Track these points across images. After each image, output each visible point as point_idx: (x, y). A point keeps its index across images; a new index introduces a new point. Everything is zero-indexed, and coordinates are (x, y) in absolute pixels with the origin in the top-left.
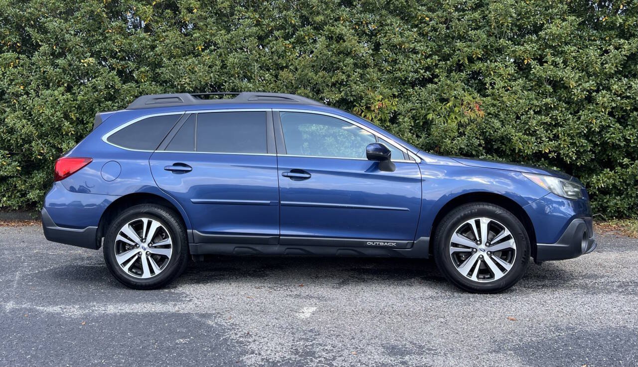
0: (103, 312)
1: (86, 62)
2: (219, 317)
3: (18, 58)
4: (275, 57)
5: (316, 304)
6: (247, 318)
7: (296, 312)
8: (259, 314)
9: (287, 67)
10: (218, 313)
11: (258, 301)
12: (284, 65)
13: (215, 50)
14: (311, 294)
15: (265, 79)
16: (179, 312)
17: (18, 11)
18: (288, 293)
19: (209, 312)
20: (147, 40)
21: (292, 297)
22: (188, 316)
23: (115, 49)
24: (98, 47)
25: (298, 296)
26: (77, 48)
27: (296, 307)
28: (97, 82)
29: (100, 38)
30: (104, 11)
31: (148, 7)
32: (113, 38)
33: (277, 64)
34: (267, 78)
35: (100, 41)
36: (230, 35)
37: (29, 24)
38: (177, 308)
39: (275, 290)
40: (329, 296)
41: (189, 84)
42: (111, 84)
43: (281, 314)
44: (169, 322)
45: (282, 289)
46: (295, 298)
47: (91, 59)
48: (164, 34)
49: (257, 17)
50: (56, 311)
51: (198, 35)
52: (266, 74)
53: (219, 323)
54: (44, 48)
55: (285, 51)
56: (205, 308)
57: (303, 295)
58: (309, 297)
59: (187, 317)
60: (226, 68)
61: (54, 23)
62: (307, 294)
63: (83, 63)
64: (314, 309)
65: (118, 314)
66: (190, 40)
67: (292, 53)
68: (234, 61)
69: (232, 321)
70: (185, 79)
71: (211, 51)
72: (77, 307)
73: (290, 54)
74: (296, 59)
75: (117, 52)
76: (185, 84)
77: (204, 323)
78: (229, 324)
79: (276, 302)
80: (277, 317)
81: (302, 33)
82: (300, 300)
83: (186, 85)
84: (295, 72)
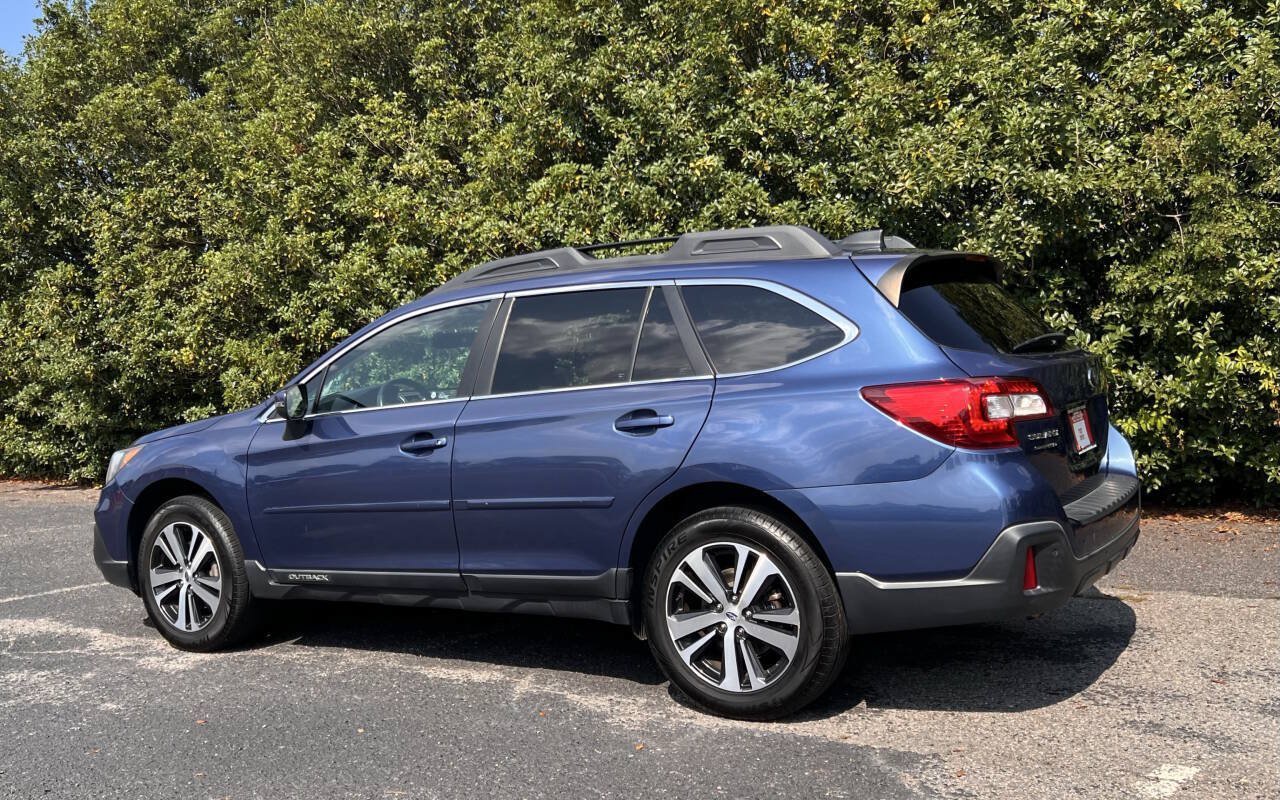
0: (689, 721)
1: (698, 167)
2: (935, 767)
3: (579, 172)
4: (1130, 99)
5: (1199, 758)
6: (1002, 780)
7: (1138, 775)
8: (1037, 770)
9: (1161, 122)
10: (935, 756)
11: (1045, 730)
12: (1155, 116)
13: (974, 104)
14: (1192, 724)
15: (1102, 161)
16: (845, 742)
17: (573, 75)
18: (1130, 715)
19: (914, 750)
20: (822, 101)
21: (1138, 728)
22: (861, 753)
23: (756, 131)
24: (720, 132)
25: (1155, 727)
26: (683, 140)
27: (1140, 762)
28: (720, 207)
29: (726, 111)
30: (732, 50)
31: (824, 26)
32: (751, 107)
33: (1135, 118)
34: (1107, 157)
35: (726, 116)
36: (1011, 63)
37: (594, 101)
38: (843, 731)
39: (1097, 704)
40: (1244, 737)
41: (911, 193)
42: (749, 208)
43: (1095, 778)
44: (816, 767)
45: (1115, 702)
46: (1145, 732)
47: (707, 158)
48: (858, 82)
49: (1082, 8)
50: (599, 707)
51: (936, 73)
52: (1106, 146)
53: (928, 784)
54: (626, 144)
55: (1156, 84)
56: (908, 737)
57: (1172, 725)
58: (1186, 734)
59: (860, 758)
60: (1001, 142)
61: (640, 91)
62: (1182, 723)
63: (693, 169)
64: (1189, 772)
65: (715, 730)
66: (919, 88)
67: (1174, 86)
68: (1020, 124)
69: (961, 783)
70: (904, 181)
71: (969, 107)
72: (642, 701)
73: (1168, 87)
74: (1188, 98)
75: (760, 137)
76: (902, 192)
77: (893, 780)
78: (953, 790)
79: (1090, 739)
80: (1083, 784)
81: (1203, 30)
82: (1158, 741)
83: (904, 196)
84: (1184, 132)
